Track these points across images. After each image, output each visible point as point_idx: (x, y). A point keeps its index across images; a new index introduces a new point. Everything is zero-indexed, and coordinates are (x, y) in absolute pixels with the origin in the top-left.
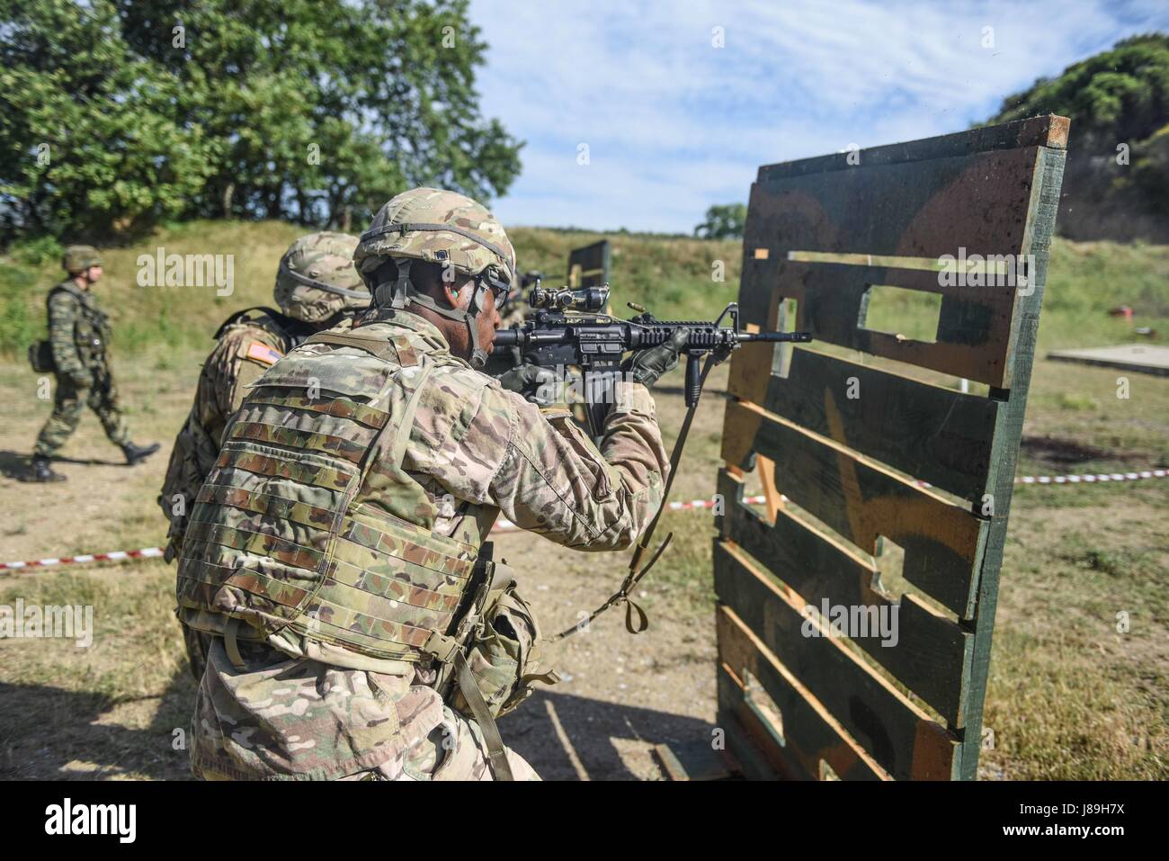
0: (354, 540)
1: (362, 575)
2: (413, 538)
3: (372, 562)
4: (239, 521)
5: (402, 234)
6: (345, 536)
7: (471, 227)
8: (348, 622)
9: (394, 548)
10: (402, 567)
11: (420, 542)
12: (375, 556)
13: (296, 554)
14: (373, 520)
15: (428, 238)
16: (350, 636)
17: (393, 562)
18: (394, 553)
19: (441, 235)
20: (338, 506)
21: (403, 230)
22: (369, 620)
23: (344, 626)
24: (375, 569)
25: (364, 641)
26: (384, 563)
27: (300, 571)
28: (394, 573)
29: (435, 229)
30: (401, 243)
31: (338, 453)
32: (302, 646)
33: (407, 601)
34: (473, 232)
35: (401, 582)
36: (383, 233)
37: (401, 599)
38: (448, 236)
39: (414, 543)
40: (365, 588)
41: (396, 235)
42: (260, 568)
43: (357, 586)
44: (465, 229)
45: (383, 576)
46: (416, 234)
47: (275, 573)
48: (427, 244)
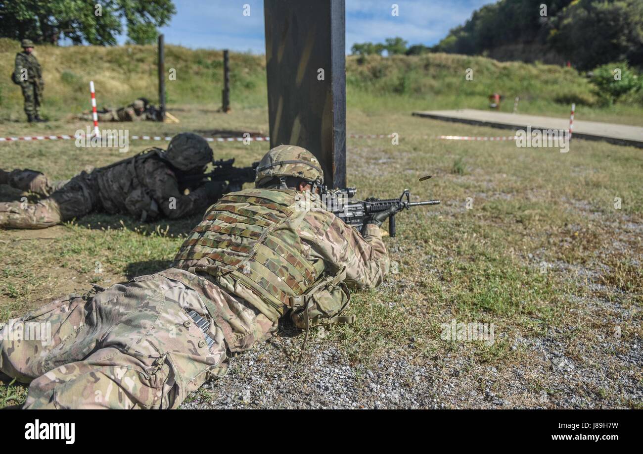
0: (266, 245)
1: (267, 260)
2: (292, 252)
3: (272, 256)
4: (215, 237)
5: (281, 166)
6: (262, 243)
7: (308, 161)
8: (258, 280)
9: (283, 253)
10: (285, 263)
11: (295, 255)
12: (274, 254)
13: (240, 247)
14: (275, 238)
15: (293, 166)
16: (258, 286)
17: (282, 259)
18: (283, 255)
19: (298, 165)
20: (263, 232)
21: (282, 164)
22: (267, 282)
23: (256, 281)
24: (274, 260)
25: (264, 292)
26: (278, 258)
27: (240, 254)
28: (282, 265)
29: (295, 163)
30: (282, 170)
31: (267, 217)
32: (234, 286)
33: (285, 280)
34: (309, 163)
35: (284, 271)
36: (272, 166)
37: (283, 278)
38: (301, 165)
39: (292, 254)
40: (268, 267)
41: (278, 167)
42: (223, 252)
43: (264, 265)
44: (306, 162)
45: (276, 264)
46: (287, 165)
47: (229, 254)
48: (293, 169)
